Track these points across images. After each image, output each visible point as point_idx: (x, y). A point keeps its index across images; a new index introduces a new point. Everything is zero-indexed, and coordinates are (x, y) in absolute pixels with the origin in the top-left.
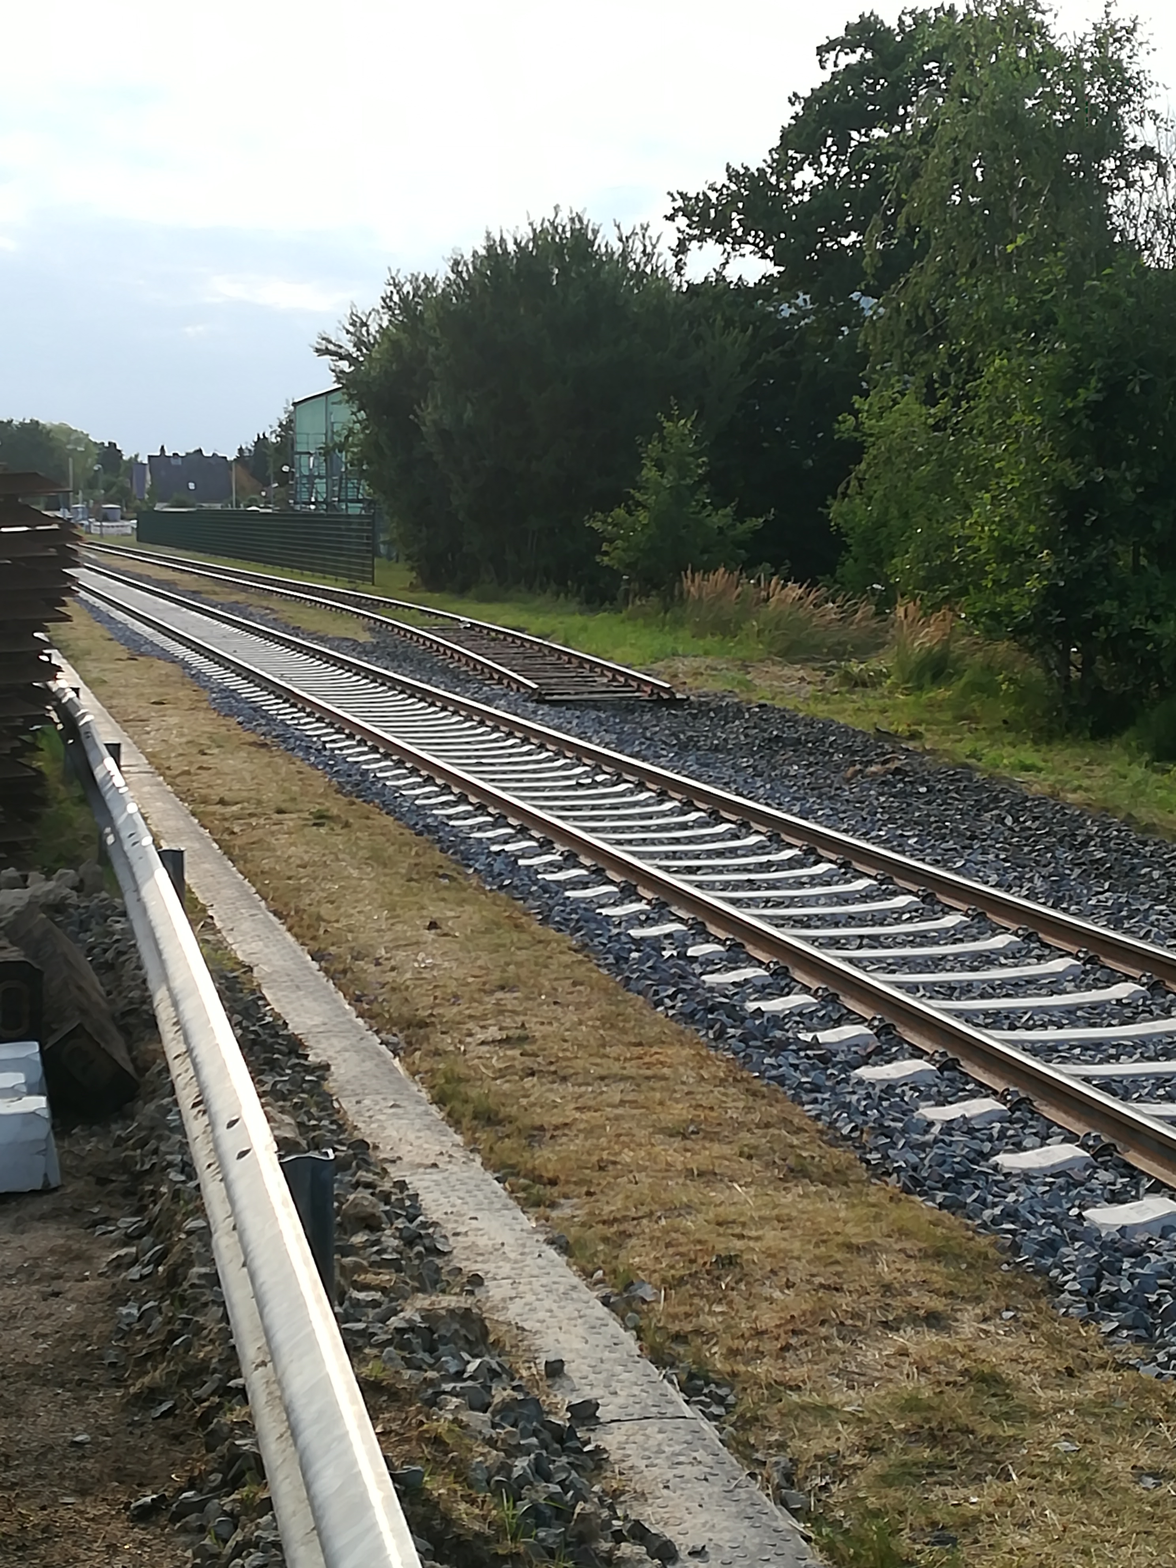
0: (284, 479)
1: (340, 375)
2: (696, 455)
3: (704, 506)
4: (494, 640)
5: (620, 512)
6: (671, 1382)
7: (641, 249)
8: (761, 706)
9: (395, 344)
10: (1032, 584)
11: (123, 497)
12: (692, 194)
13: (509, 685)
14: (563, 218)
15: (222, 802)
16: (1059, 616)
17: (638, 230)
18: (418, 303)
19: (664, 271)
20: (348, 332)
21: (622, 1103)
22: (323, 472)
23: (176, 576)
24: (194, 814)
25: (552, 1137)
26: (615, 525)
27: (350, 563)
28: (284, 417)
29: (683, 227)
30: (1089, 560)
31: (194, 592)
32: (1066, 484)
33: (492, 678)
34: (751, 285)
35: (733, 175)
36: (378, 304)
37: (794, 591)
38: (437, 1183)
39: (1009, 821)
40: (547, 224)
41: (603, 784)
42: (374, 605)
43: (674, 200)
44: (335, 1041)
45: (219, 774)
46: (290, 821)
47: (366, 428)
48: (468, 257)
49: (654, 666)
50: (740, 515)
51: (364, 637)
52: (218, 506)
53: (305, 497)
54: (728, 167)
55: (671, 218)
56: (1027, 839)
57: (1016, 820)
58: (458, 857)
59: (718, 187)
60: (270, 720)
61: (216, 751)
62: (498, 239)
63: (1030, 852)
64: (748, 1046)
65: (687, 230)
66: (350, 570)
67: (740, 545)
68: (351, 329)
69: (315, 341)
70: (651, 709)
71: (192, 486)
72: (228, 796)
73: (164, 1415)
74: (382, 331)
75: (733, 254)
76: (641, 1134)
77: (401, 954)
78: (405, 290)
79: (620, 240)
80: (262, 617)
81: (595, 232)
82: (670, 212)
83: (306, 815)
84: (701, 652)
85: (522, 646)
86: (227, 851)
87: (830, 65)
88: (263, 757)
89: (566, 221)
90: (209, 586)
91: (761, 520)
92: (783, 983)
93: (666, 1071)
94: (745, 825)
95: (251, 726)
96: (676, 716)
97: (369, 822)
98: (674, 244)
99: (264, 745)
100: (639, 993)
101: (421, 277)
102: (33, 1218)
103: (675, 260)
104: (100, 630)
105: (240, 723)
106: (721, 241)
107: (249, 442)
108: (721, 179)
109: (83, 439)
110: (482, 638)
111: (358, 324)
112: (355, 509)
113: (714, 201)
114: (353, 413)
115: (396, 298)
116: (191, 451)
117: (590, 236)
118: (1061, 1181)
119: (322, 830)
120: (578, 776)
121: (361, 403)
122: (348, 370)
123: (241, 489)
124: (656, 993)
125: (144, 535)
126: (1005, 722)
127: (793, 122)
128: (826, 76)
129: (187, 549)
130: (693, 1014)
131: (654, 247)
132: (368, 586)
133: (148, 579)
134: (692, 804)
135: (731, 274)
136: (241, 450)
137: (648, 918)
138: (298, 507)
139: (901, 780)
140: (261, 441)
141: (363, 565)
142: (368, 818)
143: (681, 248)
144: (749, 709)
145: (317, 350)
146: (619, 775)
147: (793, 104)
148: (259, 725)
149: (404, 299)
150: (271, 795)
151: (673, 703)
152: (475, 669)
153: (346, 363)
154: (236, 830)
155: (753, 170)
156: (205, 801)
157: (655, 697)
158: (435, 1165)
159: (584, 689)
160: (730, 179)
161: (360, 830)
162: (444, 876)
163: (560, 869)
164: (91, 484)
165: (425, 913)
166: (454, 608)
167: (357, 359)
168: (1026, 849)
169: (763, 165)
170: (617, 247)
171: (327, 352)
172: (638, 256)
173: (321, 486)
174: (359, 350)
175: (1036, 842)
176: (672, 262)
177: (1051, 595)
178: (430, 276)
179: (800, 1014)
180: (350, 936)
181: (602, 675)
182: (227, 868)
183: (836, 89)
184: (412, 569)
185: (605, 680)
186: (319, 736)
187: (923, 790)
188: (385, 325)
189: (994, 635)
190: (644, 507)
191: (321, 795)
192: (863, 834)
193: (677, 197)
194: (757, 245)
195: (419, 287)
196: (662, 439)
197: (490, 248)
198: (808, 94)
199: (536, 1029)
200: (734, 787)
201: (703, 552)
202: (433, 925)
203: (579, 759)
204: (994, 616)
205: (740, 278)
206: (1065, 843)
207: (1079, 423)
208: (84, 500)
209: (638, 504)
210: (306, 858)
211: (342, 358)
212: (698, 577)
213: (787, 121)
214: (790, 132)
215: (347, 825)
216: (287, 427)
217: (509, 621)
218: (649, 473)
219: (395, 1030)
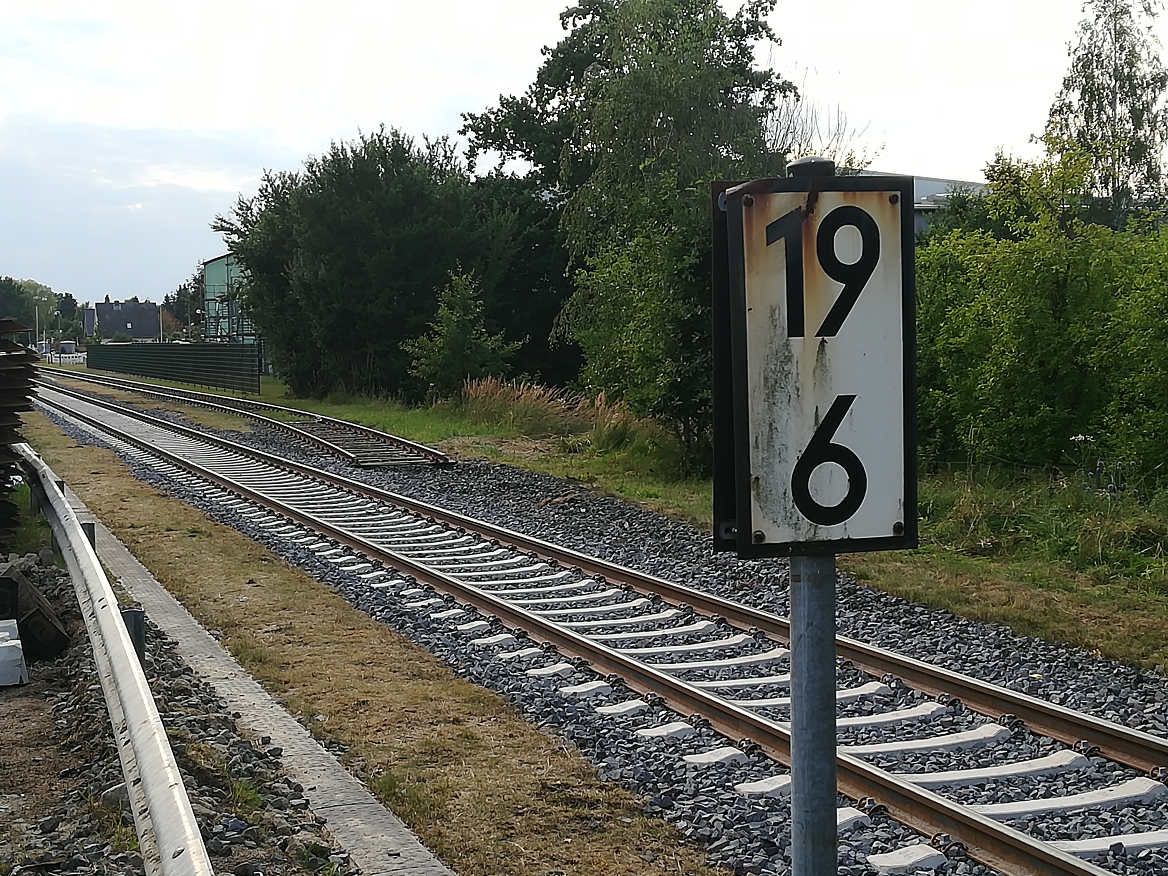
0: (197, 319)
1: (232, 245)
2: (475, 299)
3: (482, 334)
4: (336, 429)
5: (423, 339)
6: (321, 745)
7: (443, 153)
8: (501, 466)
9: (270, 222)
10: (661, 381)
11: (77, 335)
12: (478, 115)
13: (338, 457)
14: (387, 133)
15: (133, 526)
16: (678, 401)
17: (440, 140)
18: (285, 193)
19: (460, 169)
20: (237, 214)
21: (334, 652)
22: (226, 314)
23: (116, 392)
24: (113, 533)
25: (293, 667)
26: (420, 348)
27: (233, 378)
28: (197, 273)
29: (472, 139)
30: (695, 364)
31: (127, 403)
32: (679, 316)
33: (328, 453)
34: (521, 178)
35: (504, 102)
36: (257, 194)
37: (538, 390)
38: (226, 684)
39: (626, 525)
40: (375, 137)
41: (382, 512)
42: (258, 408)
43: (466, 120)
44: (183, 633)
45: (132, 512)
46: (173, 535)
47: (252, 281)
48: (320, 160)
49: (440, 443)
50: (506, 341)
51: (246, 430)
52: (149, 341)
53: (213, 332)
54: (501, 97)
55: (463, 132)
56: (631, 534)
57: (631, 525)
58: (277, 551)
59: (495, 110)
60: (171, 481)
61: (132, 499)
62: (340, 148)
63: (631, 541)
64: (416, 631)
65: (476, 140)
66: (243, 384)
67: (506, 360)
68: (240, 212)
69: (213, 221)
70: (431, 470)
71: (129, 326)
72: (136, 523)
73: (76, 751)
74: (261, 213)
75: (507, 157)
76: (340, 664)
77: (229, 597)
78: (276, 184)
79: (428, 148)
80: (174, 418)
81: (410, 143)
82: (462, 128)
83: (186, 531)
84: (474, 433)
85: (355, 432)
86: (133, 552)
87: (570, 27)
88: (164, 502)
89: (389, 135)
90: (140, 398)
91: (520, 343)
92: (450, 605)
93: (363, 640)
94: (462, 531)
95: (158, 485)
96: (447, 474)
97: (224, 534)
98: (467, 149)
99: (165, 496)
100: (364, 610)
101: (287, 175)
102: (14, 696)
103: (468, 161)
104: (56, 429)
105: (150, 484)
106: (500, 148)
107: (172, 291)
108: (497, 106)
109: (46, 292)
110: (329, 428)
111: (244, 208)
112: (250, 340)
113: (493, 120)
114: (242, 271)
115: (270, 190)
116: (129, 299)
117: (406, 146)
118: (555, 678)
119: (194, 539)
120: (369, 508)
121: (247, 264)
122: (237, 241)
123: (167, 328)
124: (373, 609)
125: (91, 363)
126: (651, 470)
127: (546, 65)
128: (568, 33)
129: (125, 373)
130: (390, 618)
131: (452, 152)
132: (256, 396)
133: (95, 394)
134: (434, 521)
135: (507, 170)
136: (167, 297)
137: (385, 579)
138: (208, 340)
139: (573, 506)
140: (182, 291)
141: (252, 381)
142: (224, 532)
143: (472, 154)
144: (493, 468)
145: (215, 227)
146: (395, 506)
147: (544, 54)
148: (163, 484)
149: (275, 190)
150: (165, 521)
151: (447, 465)
152: (318, 448)
153: (236, 236)
154: (141, 541)
155: (518, 98)
156: (121, 526)
157: (434, 462)
158: (227, 678)
159: (390, 458)
160: (502, 105)
161: (218, 538)
162: (265, 560)
163: (341, 556)
164: (53, 327)
165: (247, 576)
166: (312, 409)
167: (244, 233)
168: (629, 540)
169: (526, 96)
170: (425, 152)
171: (223, 228)
172: (441, 159)
173: (224, 324)
174: (246, 226)
175: (636, 536)
176: (465, 162)
177: (673, 386)
178: (294, 173)
179: (454, 619)
180: (201, 589)
181: (405, 449)
182: (132, 560)
183: (574, 43)
184: (286, 382)
185: (405, 452)
186: (203, 491)
187: (584, 510)
188: (263, 209)
189: (642, 415)
190: (440, 335)
191: (197, 521)
192: (534, 533)
193: (468, 117)
194: (524, 151)
195: (286, 182)
196: (451, 288)
197: (335, 155)
198: (554, 46)
199: (297, 624)
200: (464, 511)
201: (481, 366)
202: (251, 582)
203: (371, 499)
204: (642, 402)
205: (513, 174)
206: (654, 536)
207: (687, 277)
208: (47, 338)
209: (436, 333)
210: (182, 553)
211: (233, 232)
212: (475, 383)
213: (542, 65)
214: (544, 72)
215: (210, 535)
216: (200, 281)
217: (351, 417)
218: (443, 311)
219: (219, 628)
